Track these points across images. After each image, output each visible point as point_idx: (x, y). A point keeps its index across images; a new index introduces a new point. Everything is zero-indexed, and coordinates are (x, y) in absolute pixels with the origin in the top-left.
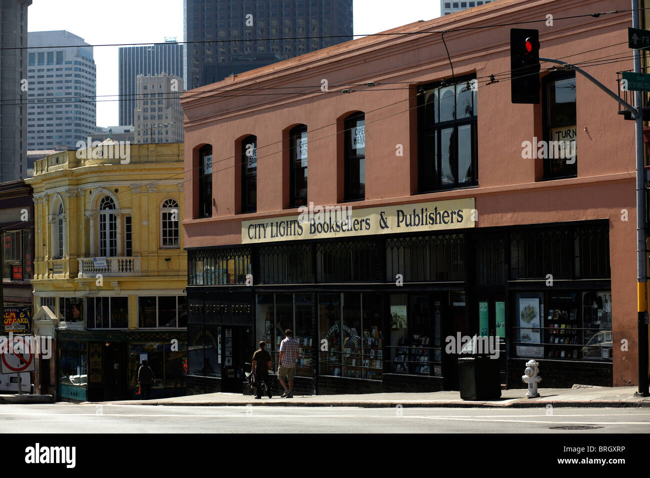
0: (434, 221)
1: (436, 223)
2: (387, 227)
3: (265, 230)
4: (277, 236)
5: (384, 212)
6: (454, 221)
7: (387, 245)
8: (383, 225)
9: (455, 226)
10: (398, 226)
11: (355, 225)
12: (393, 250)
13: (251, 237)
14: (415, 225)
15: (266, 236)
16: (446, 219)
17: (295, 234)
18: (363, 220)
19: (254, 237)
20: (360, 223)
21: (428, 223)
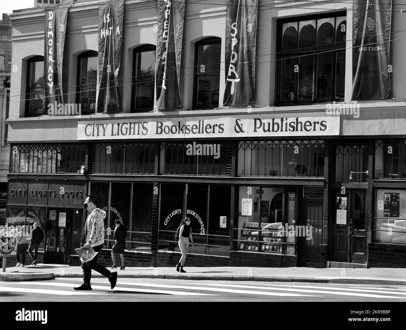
0: (295, 129)
1: (297, 130)
2: (243, 132)
3: (104, 130)
4: (118, 134)
5: (240, 120)
6: (316, 129)
7: (239, 146)
8: (238, 130)
9: (318, 133)
10: (255, 131)
11: (207, 129)
12: (246, 151)
13: (88, 134)
14: (273, 130)
15: (105, 134)
16: (308, 128)
17: (138, 134)
18: (217, 125)
19: (92, 134)
20: (212, 127)
21: (288, 130)
